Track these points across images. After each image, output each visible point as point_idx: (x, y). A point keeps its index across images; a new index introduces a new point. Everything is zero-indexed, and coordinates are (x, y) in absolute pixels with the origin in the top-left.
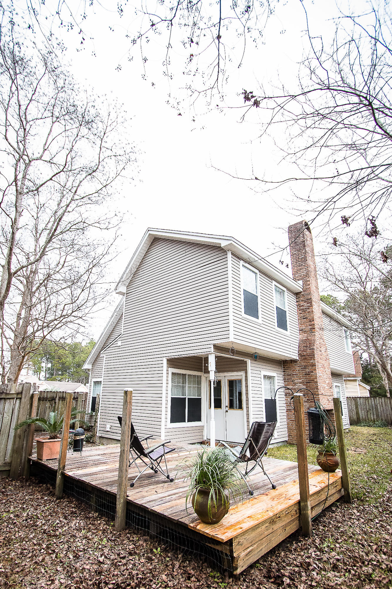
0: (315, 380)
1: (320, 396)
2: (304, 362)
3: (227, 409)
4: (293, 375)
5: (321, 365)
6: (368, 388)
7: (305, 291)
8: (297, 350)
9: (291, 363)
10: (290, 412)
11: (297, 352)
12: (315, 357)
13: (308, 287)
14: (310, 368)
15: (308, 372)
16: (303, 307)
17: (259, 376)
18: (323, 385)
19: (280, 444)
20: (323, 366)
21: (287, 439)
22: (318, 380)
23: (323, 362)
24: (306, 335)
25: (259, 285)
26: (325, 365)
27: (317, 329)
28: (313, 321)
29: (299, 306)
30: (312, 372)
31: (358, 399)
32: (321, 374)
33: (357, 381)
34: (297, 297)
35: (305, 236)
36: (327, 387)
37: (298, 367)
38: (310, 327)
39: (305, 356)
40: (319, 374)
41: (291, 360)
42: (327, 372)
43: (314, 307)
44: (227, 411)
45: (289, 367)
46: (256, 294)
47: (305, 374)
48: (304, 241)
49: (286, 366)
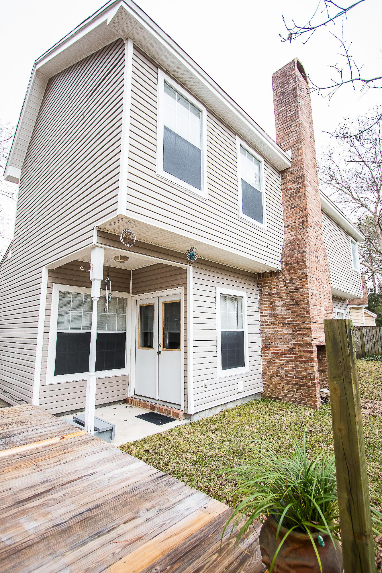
0: (306, 300)
1: (312, 325)
2: (289, 274)
3: (161, 348)
4: (273, 294)
5: (317, 277)
6: (375, 316)
7: (294, 166)
8: (280, 255)
9: (271, 276)
10: (268, 350)
11: (279, 259)
12: (306, 264)
13: (300, 158)
14: (298, 281)
15: (296, 289)
16: (291, 191)
17: (212, 294)
18: (319, 308)
19: (247, 401)
20: (320, 280)
21: (261, 390)
22: (310, 300)
23: (320, 274)
24: (295, 232)
25: (205, 132)
26: (322, 279)
27: (311, 222)
28: (306, 209)
29: (285, 190)
30: (302, 288)
31: (364, 329)
32: (316, 292)
33: (363, 309)
34: (282, 176)
35: (297, 81)
36: (325, 312)
37: (281, 281)
38: (301, 220)
39: (291, 264)
40: (311, 291)
41: (271, 272)
42: (325, 289)
43: (308, 189)
44: (159, 353)
45: (267, 283)
46: (198, 147)
47: (291, 292)
48: (295, 89)
49: (263, 281)
